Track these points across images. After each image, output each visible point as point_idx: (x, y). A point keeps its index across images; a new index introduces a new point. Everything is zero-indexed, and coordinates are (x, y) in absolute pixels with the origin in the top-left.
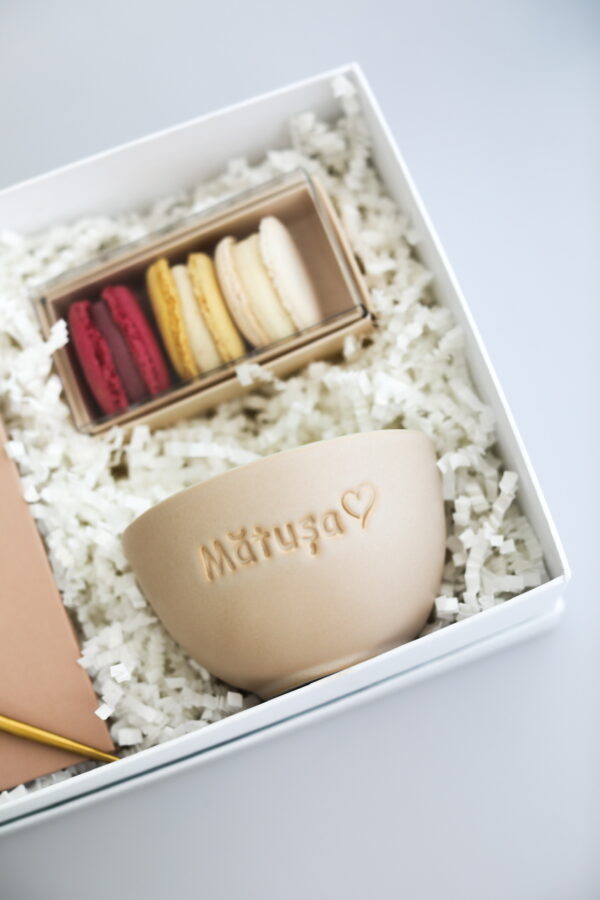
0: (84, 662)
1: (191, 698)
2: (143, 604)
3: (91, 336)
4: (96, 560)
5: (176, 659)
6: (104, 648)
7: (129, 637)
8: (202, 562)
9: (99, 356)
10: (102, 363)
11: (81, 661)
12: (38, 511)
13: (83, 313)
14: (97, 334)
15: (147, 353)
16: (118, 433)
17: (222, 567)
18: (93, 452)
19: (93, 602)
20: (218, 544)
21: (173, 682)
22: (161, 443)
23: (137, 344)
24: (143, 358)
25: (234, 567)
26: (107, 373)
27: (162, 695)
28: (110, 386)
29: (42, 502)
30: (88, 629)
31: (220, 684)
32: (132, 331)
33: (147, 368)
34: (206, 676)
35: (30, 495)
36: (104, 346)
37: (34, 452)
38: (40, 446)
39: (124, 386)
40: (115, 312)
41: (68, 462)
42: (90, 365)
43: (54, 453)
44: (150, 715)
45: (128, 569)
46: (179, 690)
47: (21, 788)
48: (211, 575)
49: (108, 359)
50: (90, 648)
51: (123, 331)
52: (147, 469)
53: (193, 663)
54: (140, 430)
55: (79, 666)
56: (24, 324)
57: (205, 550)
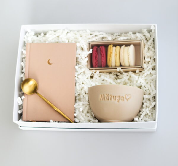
0: (75, 106)
1: (90, 118)
2: (88, 100)
3: (96, 53)
4: (83, 90)
5: (90, 111)
6: (79, 105)
7: (83, 105)
8: (100, 97)
9: (96, 57)
10: (96, 59)
11: (74, 105)
12: (76, 79)
13: (96, 49)
14: (97, 54)
15: (104, 60)
16: (94, 71)
17: (103, 99)
18: (89, 72)
19: (80, 97)
20: (104, 95)
21: (88, 115)
22: (101, 75)
23: (103, 58)
24: (103, 60)
25: (105, 99)
26: (96, 60)
27: (85, 116)
28: (96, 63)
29: (78, 77)
30: (77, 101)
31: (95, 118)
32: (103, 55)
33: (103, 62)
34: (93, 116)
35: (76, 76)
36: (97, 56)
37: (79, 69)
38: (80, 68)
39: (98, 64)
40: (101, 51)
41: (84, 72)
42: (94, 58)
43: (83, 70)
44: (82, 118)
45: (88, 94)
46: (88, 116)
47: (57, 122)
48: (101, 100)
49: (97, 58)
50: (77, 104)
51: (101, 55)
52: (97, 79)
53: (92, 113)
54: (98, 72)
55: (74, 106)
56: (85, 47)
57: (101, 95)
